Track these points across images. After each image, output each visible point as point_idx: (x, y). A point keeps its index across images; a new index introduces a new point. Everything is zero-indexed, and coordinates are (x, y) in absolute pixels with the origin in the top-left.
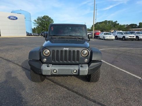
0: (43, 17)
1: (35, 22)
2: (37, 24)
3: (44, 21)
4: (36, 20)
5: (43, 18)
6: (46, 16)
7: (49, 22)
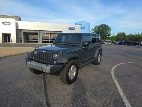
0: (101, 25)
1: (92, 31)
2: (95, 32)
3: (101, 30)
4: (94, 29)
5: (100, 27)
6: (104, 25)
7: (106, 30)
